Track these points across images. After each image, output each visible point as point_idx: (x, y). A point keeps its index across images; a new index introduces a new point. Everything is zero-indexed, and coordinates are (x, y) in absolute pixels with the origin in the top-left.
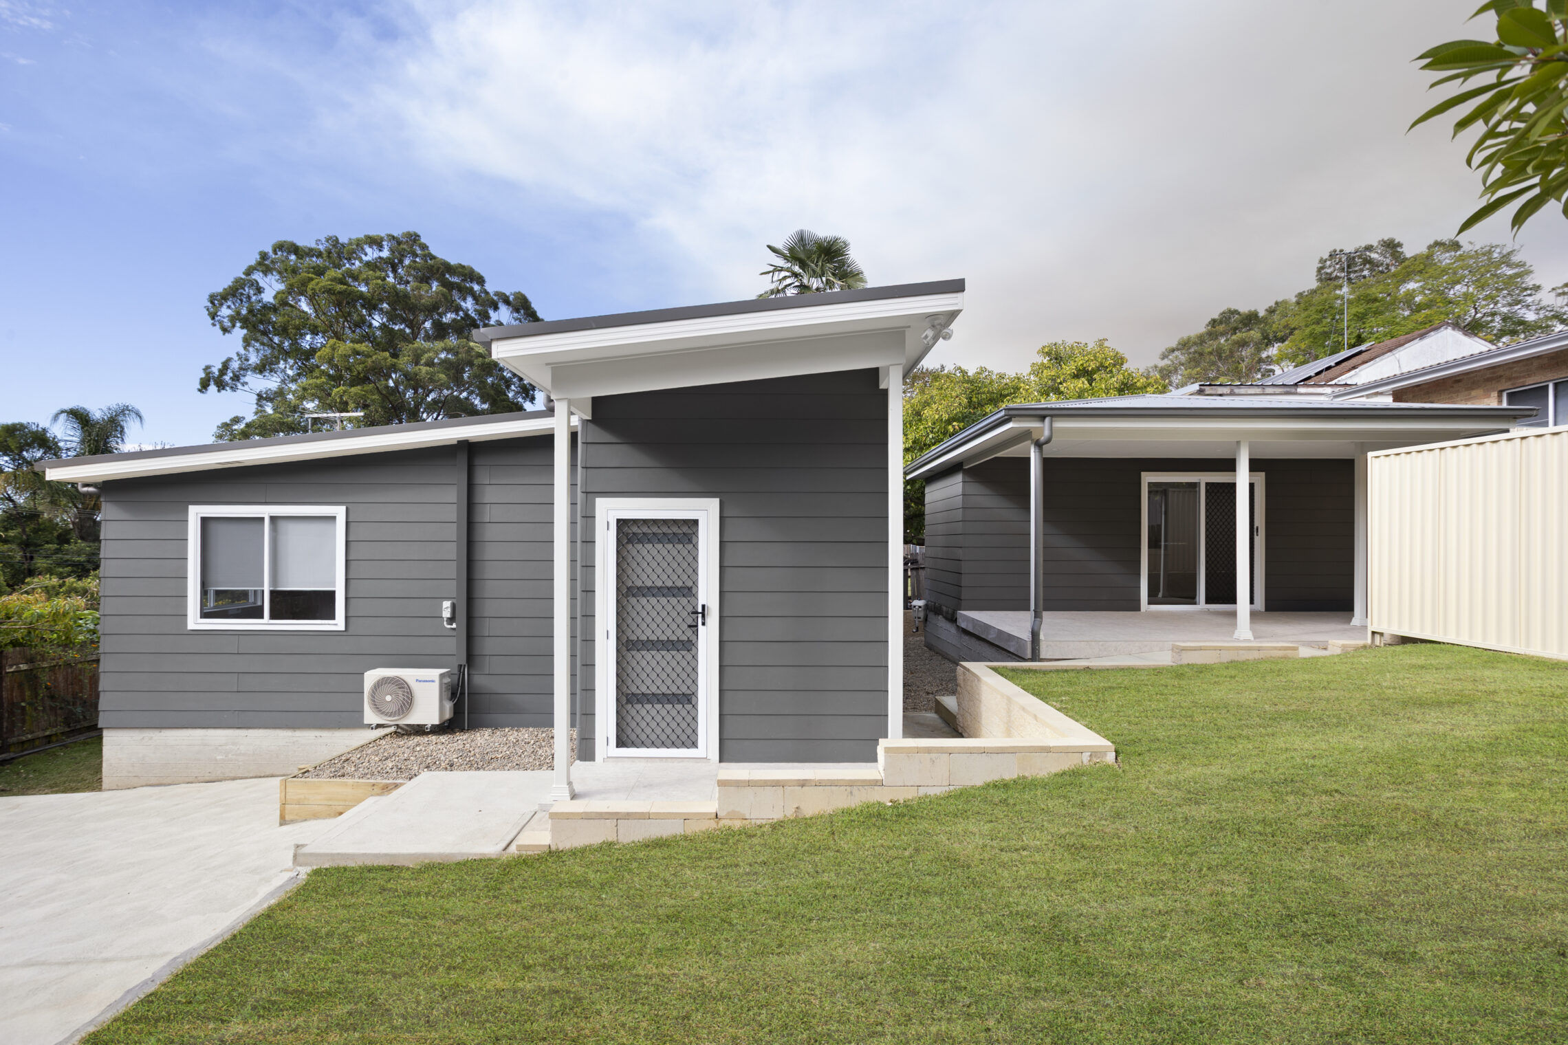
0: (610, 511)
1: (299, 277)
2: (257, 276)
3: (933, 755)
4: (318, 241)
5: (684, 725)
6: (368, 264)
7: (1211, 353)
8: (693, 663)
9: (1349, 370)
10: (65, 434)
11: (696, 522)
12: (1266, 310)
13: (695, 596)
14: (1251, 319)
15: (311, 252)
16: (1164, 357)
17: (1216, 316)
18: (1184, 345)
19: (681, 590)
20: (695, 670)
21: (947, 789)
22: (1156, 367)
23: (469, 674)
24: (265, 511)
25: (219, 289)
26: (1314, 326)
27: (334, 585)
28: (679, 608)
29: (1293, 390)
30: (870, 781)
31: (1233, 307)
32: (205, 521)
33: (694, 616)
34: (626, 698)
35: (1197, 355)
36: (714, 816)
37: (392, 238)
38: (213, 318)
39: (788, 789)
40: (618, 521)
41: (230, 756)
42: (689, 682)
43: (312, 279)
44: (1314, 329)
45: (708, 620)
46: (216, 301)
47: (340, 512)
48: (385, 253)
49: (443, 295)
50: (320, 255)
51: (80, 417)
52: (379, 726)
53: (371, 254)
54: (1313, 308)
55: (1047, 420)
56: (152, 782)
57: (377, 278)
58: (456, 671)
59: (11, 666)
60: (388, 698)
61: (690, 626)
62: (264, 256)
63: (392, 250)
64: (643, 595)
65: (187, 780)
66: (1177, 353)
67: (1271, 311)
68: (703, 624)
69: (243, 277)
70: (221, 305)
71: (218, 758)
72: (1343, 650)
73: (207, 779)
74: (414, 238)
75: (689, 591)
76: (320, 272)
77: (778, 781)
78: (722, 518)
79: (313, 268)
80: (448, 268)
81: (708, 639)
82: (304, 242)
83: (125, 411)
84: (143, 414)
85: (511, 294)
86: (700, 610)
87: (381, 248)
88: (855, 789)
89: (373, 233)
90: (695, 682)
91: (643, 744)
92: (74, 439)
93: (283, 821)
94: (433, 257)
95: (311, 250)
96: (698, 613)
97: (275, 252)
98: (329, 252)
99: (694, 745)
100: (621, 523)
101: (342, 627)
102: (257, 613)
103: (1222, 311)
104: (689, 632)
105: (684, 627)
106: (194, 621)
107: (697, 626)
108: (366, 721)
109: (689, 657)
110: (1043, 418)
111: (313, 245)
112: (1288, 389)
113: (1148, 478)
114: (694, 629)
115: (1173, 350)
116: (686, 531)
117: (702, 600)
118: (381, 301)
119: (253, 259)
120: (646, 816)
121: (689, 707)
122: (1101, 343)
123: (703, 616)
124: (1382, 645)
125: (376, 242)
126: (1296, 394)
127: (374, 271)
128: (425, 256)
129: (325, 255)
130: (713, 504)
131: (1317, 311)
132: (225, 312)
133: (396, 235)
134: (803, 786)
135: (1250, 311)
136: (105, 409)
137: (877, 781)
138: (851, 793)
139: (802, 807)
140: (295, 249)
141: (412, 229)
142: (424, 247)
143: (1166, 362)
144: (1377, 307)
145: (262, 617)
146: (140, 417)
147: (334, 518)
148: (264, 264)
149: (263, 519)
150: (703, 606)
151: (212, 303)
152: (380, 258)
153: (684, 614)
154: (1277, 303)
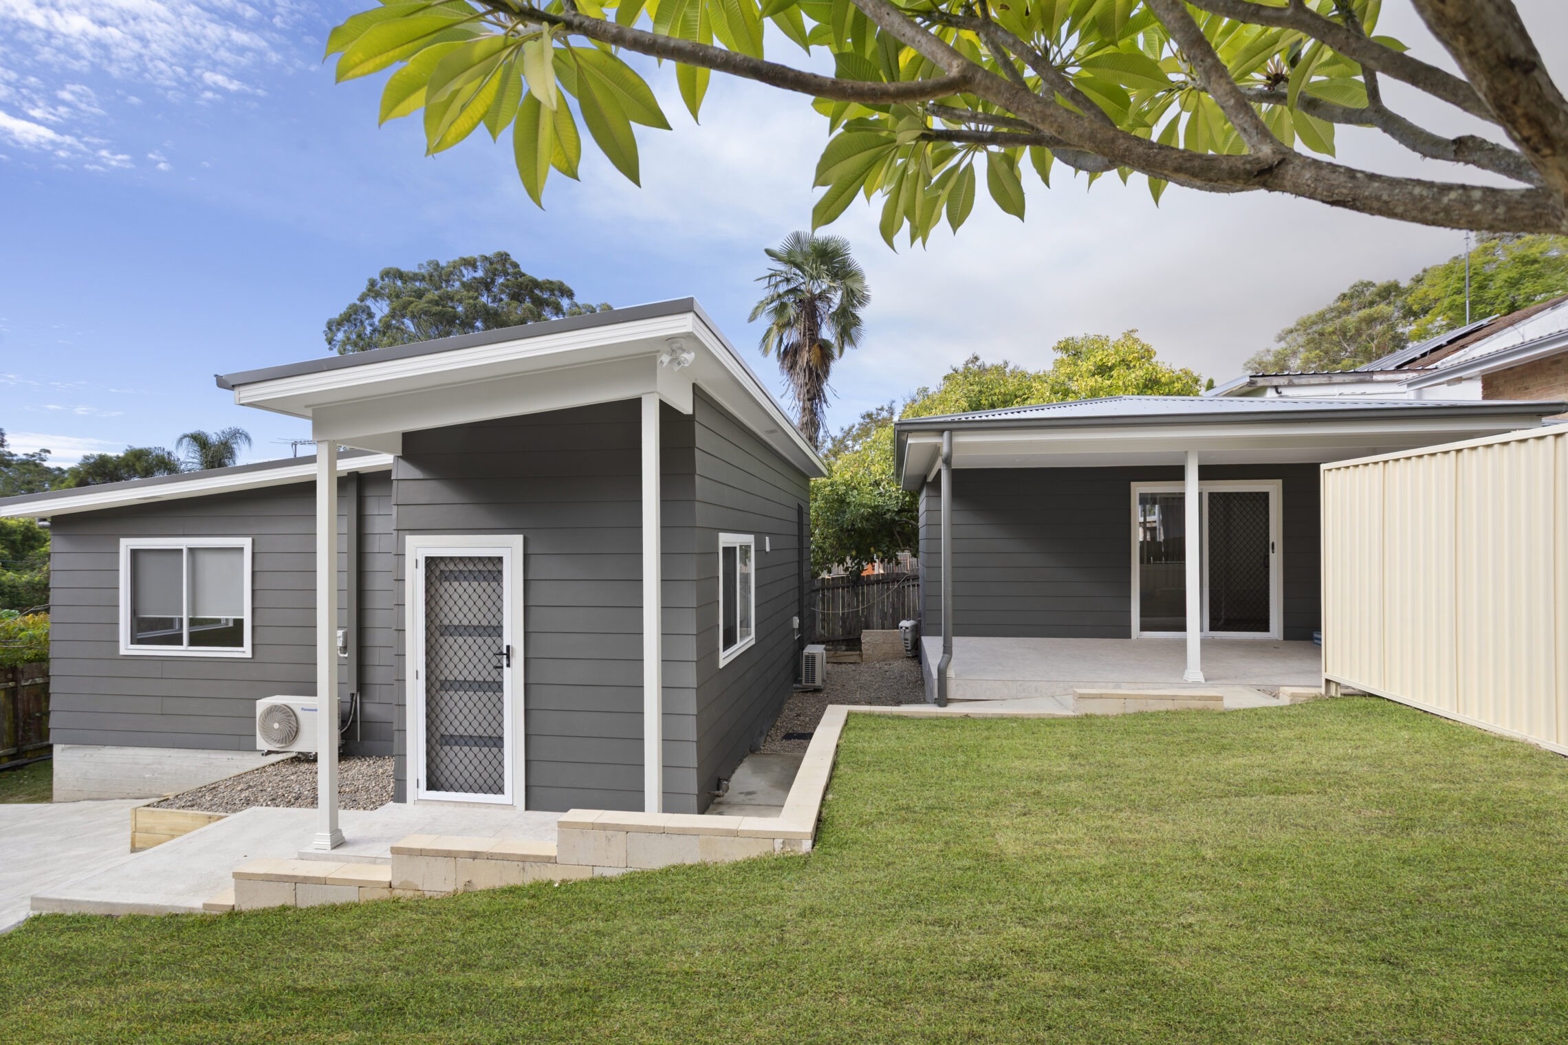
0: (419, 548)
1: (400, 301)
2: (369, 302)
3: (609, 833)
4: (420, 266)
5: (490, 769)
6: (463, 284)
7: (1334, 333)
8: (498, 705)
9: (1457, 350)
10: (186, 456)
11: (500, 559)
12: (1413, 279)
13: (500, 635)
14: (1389, 292)
15: (415, 277)
16: (1281, 339)
17: (1346, 290)
18: (1305, 325)
19: (487, 629)
20: (500, 712)
21: (624, 871)
22: (1268, 351)
23: (361, 703)
24: (183, 543)
25: (336, 315)
26: (1455, 297)
27: (242, 613)
28: (485, 648)
29: (1368, 378)
30: (543, 857)
31: (1366, 279)
32: (135, 553)
33: (499, 657)
34: (436, 740)
35: (1316, 336)
36: (387, 885)
37: (485, 258)
38: (330, 343)
39: (460, 860)
40: (427, 558)
41: (156, 775)
42: (495, 724)
43: (412, 302)
44: (1454, 300)
45: (513, 661)
46: (333, 326)
47: (246, 543)
48: (480, 274)
49: (530, 311)
50: (423, 279)
51: (200, 440)
52: (269, 752)
53: (468, 275)
54: (1454, 276)
55: (946, 434)
56: (94, 795)
57: (470, 298)
58: (349, 699)
59: (27, 680)
60: (276, 726)
61: (496, 667)
62: (373, 283)
63: (486, 271)
64: (451, 635)
65: (121, 796)
66: (1295, 334)
67: (1418, 280)
68: (508, 665)
69: (358, 303)
70: (338, 330)
71: (147, 776)
72: (1292, 700)
73: (138, 795)
74: (504, 258)
75: (498, 630)
76: (420, 294)
77: (449, 852)
78: (526, 556)
79: (415, 292)
80: (536, 284)
81: (513, 679)
82: (409, 267)
83: (236, 434)
84: (251, 436)
85: (598, 306)
86: (505, 652)
87: (475, 268)
88: (527, 865)
89: (467, 255)
90: (500, 725)
91: (451, 788)
92: (195, 460)
93: (134, 850)
94: (523, 275)
95: (415, 275)
96: (503, 654)
97: (382, 279)
98: (431, 276)
99: (501, 790)
100: (431, 562)
101: (249, 655)
102: (176, 640)
103: (1352, 284)
104: (495, 673)
105: (490, 667)
106: (126, 648)
107: (502, 667)
108: (258, 748)
109: (495, 699)
110: (941, 432)
111: (417, 271)
112: (1361, 377)
113: (1139, 489)
114: (499, 670)
115: (1291, 332)
116: (490, 569)
117: (507, 640)
118: (475, 319)
119: (363, 287)
120: (323, 881)
121: (495, 750)
122: (1129, 334)
123: (508, 658)
124: (1339, 696)
125: (471, 263)
126: (1372, 382)
127: (468, 291)
128: (515, 273)
129: (427, 278)
130: (517, 540)
131: (1459, 279)
132: (340, 336)
133: (488, 255)
134: (474, 859)
135: (1388, 282)
136: (220, 433)
137: (550, 857)
138: (524, 869)
139: (474, 881)
140: (400, 275)
141: (502, 249)
142: (516, 265)
143: (1283, 345)
144: (1537, 270)
145: (181, 644)
146: (249, 440)
147: (241, 549)
148: (373, 291)
149: (181, 550)
150: (508, 647)
151: (330, 329)
152: (474, 278)
153: (490, 654)
154: (1425, 271)
